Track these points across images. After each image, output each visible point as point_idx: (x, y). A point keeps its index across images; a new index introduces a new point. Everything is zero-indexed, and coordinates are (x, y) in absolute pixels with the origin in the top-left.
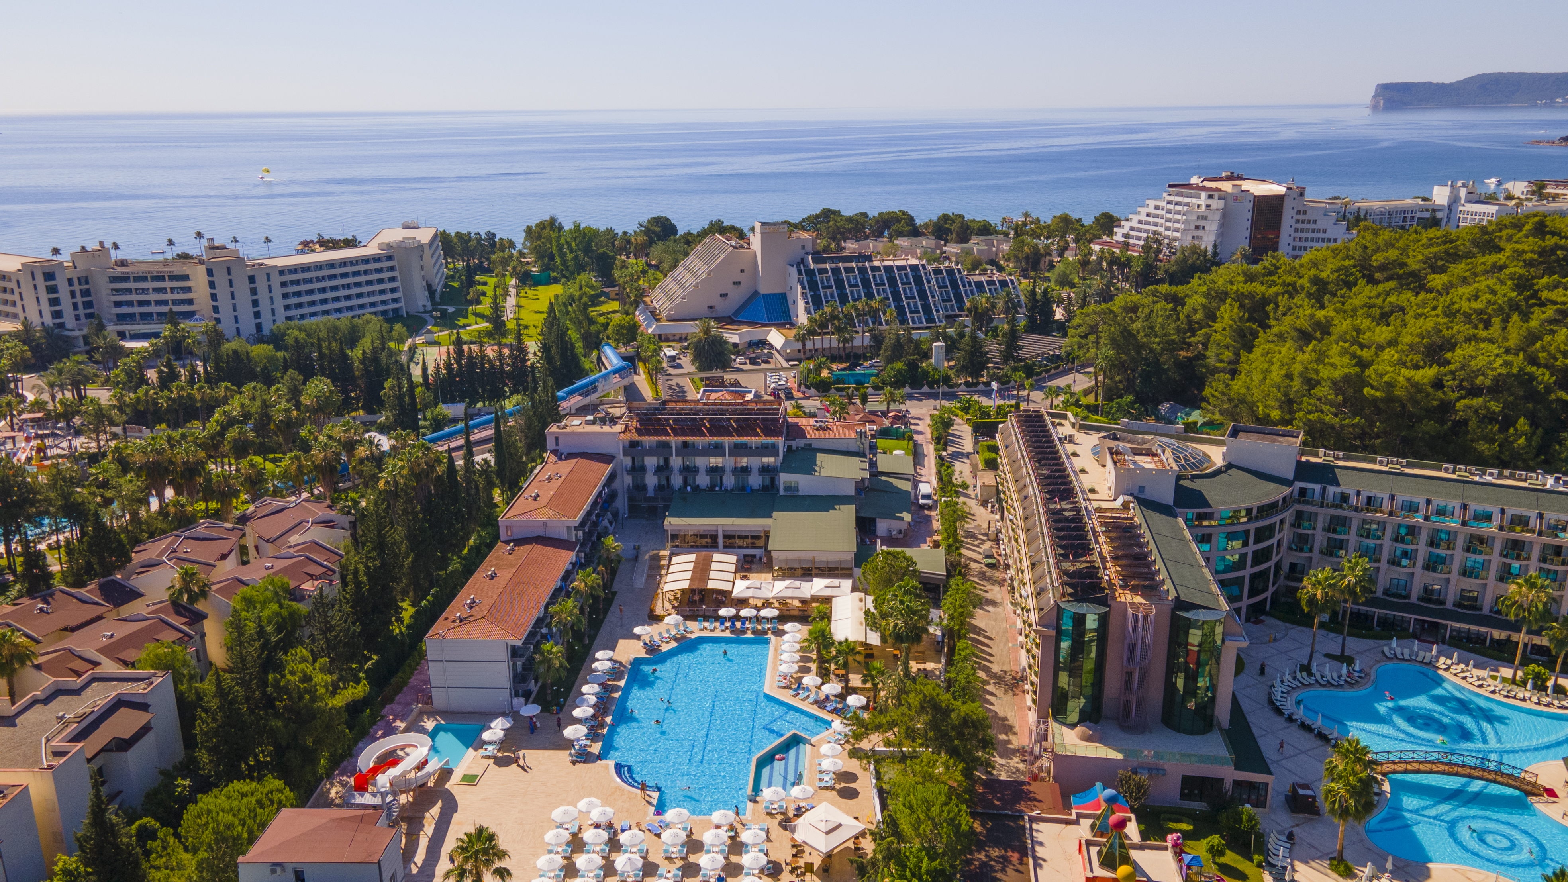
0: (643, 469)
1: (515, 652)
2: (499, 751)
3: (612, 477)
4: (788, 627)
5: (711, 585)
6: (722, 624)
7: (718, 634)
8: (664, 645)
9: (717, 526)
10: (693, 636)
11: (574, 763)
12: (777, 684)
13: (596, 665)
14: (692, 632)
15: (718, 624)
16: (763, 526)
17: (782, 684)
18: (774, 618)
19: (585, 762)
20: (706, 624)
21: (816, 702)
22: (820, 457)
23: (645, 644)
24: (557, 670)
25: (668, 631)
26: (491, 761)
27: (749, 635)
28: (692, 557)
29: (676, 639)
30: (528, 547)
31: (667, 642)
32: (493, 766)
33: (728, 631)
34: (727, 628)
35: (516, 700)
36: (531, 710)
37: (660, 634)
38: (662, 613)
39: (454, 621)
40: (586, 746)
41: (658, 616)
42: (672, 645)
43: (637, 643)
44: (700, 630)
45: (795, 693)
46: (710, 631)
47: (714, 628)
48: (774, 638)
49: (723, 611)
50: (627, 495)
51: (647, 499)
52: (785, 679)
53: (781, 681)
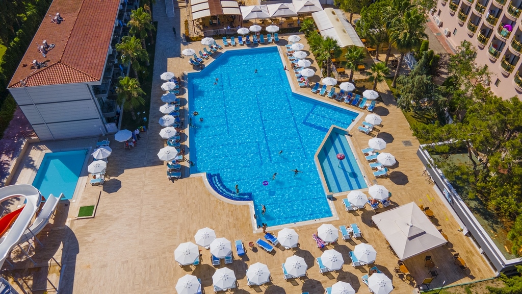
1: (97, 90)
2: (105, 176)
4: (291, 38)
5: (226, 12)
6: (240, 40)
7: (239, 48)
8: (205, 60)
10: (223, 51)
11: (173, 180)
12: (299, 85)
13: (164, 86)
14: (221, 49)
15: (238, 40)
17: (303, 84)
18: (277, 32)
19: (181, 178)
20: (229, 41)
21: (334, 97)
23: (192, 61)
24: (136, 98)
25: (205, 49)
26: (101, 188)
29: (212, 55)
31: (207, 59)
32: (104, 193)
33: (245, 45)
34: (244, 42)
35: (108, 126)
36: (123, 136)
37: (200, 52)
38: (195, 36)
39: (33, 68)
40: (178, 161)
41: (193, 38)
42: (212, 60)
43: (185, 61)
44: (226, 46)
45: (315, 91)
46: (234, 46)
47: (236, 43)
48: (279, 47)
49: (240, 31)
52: (304, 80)
53: (302, 82)
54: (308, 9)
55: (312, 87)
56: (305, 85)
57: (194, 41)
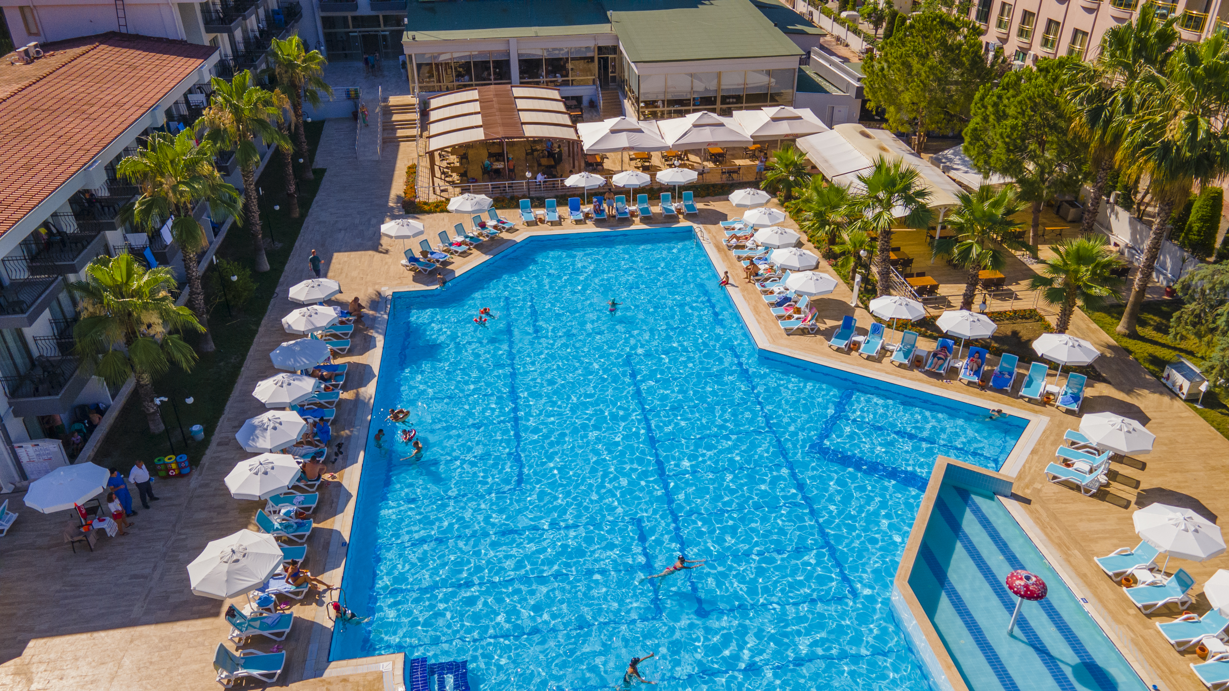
4: (738, 194)
5: (532, 131)
6: (575, 208)
7: (569, 229)
8: (457, 259)
9: (507, 41)
10: (519, 237)
12: (781, 326)
13: (292, 320)
14: (511, 230)
15: (564, 211)
16: (595, 37)
18: (693, 187)
19: (283, 681)
20: (540, 212)
21: (916, 363)
25: (459, 229)
27: (639, 225)
28: (474, 94)
29: (481, 247)
30: (80, 51)
31: (464, 254)
33: (590, 222)
35: (28, 452)
36: (66, 489)
37: (443, 236)
38: (433, 198)
40: (285, 599)
41: (426, 203)
42: (478, 259)
43: (390, 261)
44: (529, 224)
45: (843, 344)
46: (553, 223)
47: (560, 217)
48: (697, 228)
49: (573, 181)
50: (319, 14)
51: (359, 21)
52: (798, 311)
53: (790, 317)
54: (783, 129)
55: (828, 334)
56: (801, 325)
57: (429, 212)
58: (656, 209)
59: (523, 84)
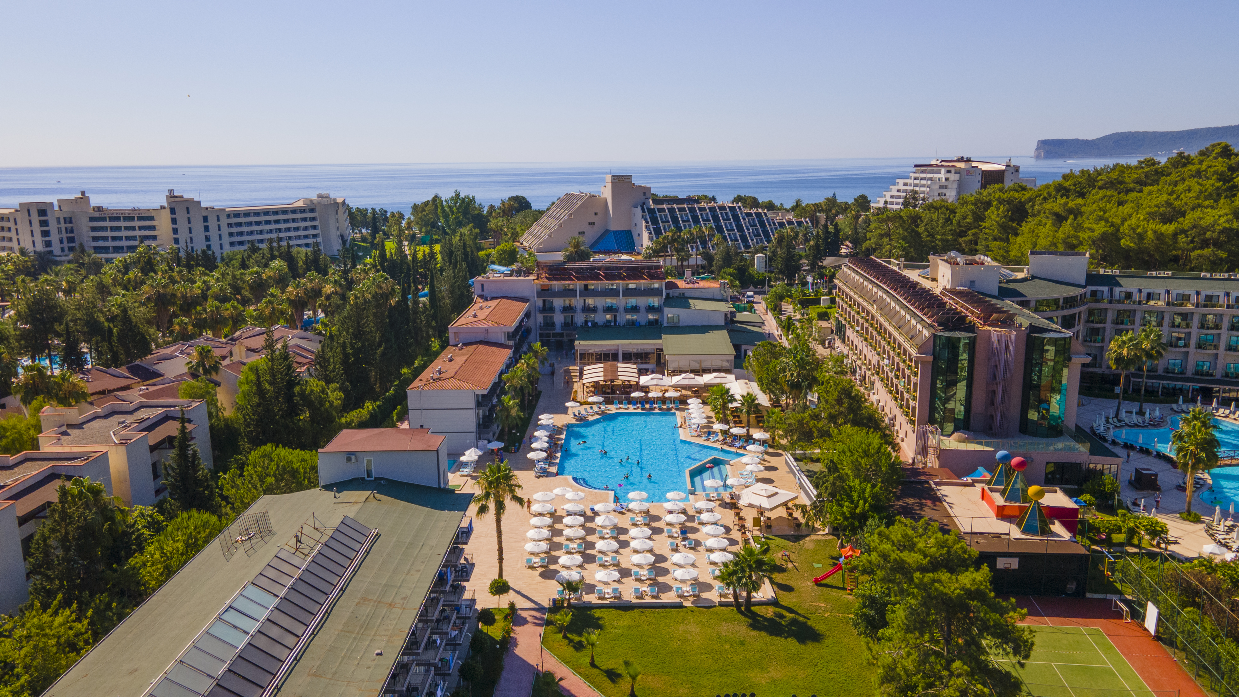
0: (552, 309)
1: (481, 400)
3: (528, 315)
4: (690, 401)
5: (621, 379)
7: (631, 411)
8: (590, 417)
9: (618, 345)
10: (612, 412)
11: (538, 477)
12: (690, 433)
13: (541, 422)
14: (610, 410)
15: (630, 406)
16: (655, 345)
17: (695, 434)
18: (676, 399)
19: (547, 476)
20: (621, 404)
21: (725, 443)
22: (691, 301)
23: (576, 417)
24: (514, 418)
25: (592, 409)
26: (469, 478)
27: (657, 411)
28: (602, 365)
29: (599, 414)
30: (475, 346)
31: (593, 416)
33: (639, 410)
34: (638, 406)
35: (482, 440)
36: (496, 445)
37: (586, 409)
38: (583, 400)
39: (428, 381)
41: (580, 401)
42: (598, 417)
43: (568, 416)
44: (617, 409)
45: (706, 439)
46: (625, 409)
47: (628, 407)
48: (676, 412)
49: (635, 394)
50: (539, 331)
51: (555, 335)
54: (718, 381)
57: (581, 404)
58: (665, 407)
59: (623, 362)
